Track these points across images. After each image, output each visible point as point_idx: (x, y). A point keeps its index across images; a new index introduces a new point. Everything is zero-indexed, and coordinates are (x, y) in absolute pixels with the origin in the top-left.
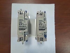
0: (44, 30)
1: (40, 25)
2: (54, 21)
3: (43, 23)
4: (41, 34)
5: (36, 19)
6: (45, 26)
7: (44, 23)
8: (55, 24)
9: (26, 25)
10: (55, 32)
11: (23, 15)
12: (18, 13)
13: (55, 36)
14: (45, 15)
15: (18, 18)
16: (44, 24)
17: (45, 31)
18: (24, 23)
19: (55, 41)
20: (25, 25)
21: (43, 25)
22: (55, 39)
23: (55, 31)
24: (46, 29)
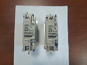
0: (55, 37)
2: (67, 27)
3: (53, 28)
4: (51, 42)
5: (44, 25)
6: (56, 33)
7: (55, 28)
8: (68, 30)
9: (33, 32)
10: (68, 41)
11: (29, 19)
12: (24, 17)
13: (68, 45)
14: (56, 19)
15: (23, 22)
16: (55, 30)
17: (55, 39)
18: (31, 29)
19: (68, 51)
20: (31, 32)
21: (53, 32)
22: (68, 48)
23: (68, 39)
24: (57, 36)
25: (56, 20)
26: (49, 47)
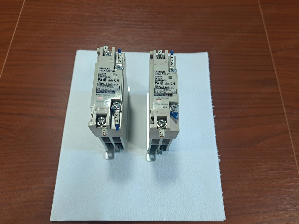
0: (171, 95)
1: (159, 82)
4: (161, 107)
11: (111, 57)
15: (97, 64)
16: (169, 81)
21: (166, 84)
24: (176, 92)
25: (173, 62)
26: (155, 119)
